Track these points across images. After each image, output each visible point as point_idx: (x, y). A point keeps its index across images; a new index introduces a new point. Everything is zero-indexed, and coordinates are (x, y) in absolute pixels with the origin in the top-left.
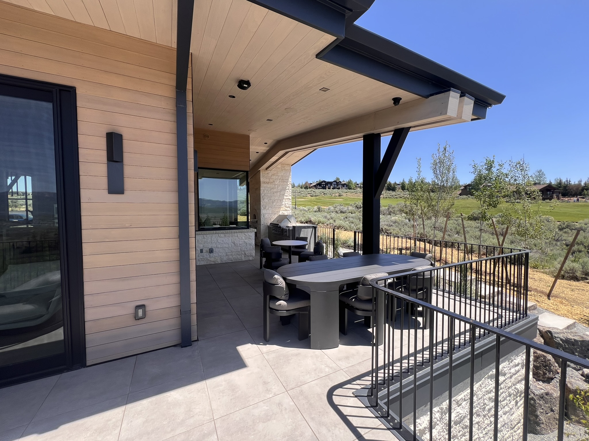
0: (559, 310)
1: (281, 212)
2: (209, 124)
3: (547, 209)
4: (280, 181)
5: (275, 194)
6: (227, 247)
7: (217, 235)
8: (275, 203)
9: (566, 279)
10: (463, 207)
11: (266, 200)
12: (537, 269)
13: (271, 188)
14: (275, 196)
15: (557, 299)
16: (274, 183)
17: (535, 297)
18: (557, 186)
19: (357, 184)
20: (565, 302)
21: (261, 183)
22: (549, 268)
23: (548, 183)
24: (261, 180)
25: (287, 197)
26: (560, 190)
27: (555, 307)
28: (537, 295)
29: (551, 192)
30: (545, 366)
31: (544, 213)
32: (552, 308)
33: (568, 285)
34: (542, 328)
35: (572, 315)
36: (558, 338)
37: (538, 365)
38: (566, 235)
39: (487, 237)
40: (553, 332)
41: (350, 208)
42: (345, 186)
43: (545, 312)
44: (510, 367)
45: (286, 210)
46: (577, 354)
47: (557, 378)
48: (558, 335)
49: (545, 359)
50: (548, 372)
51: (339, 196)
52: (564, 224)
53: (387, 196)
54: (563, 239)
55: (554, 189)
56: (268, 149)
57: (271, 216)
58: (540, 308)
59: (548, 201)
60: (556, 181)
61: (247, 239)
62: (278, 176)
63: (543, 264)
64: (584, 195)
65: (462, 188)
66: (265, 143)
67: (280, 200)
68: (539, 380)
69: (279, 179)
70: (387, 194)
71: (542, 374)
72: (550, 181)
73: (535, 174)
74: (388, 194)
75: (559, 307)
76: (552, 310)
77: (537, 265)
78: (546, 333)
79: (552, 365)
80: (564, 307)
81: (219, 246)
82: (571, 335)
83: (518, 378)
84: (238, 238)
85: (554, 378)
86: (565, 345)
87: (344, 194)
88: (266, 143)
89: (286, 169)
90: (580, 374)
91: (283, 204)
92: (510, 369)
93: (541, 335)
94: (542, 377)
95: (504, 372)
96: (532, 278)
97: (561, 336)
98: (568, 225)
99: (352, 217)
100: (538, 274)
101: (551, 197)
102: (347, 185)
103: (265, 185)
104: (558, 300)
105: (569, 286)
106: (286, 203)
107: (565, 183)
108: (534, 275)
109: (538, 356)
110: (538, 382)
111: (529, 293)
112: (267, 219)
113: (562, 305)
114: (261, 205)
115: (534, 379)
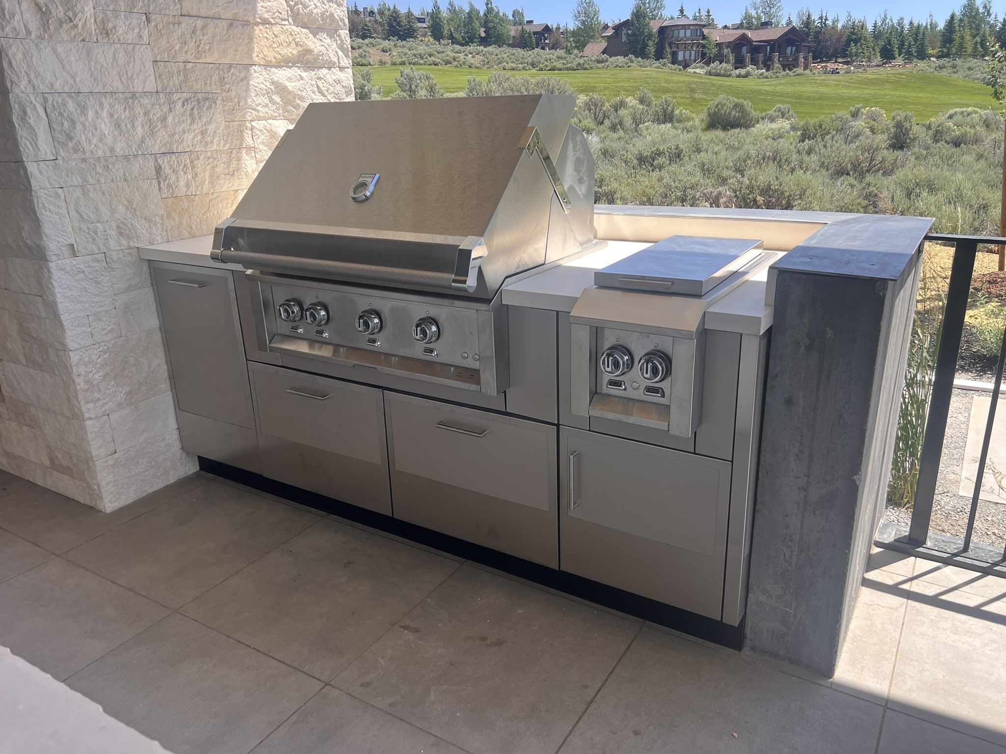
18: (804, 31)
26: (809, 41)
29: (794, 49)
55: (799, 38)
60: (800, 18)
64: (851, 56)
65: (609, 32)
101: (795, 61)
107: (817, 23)
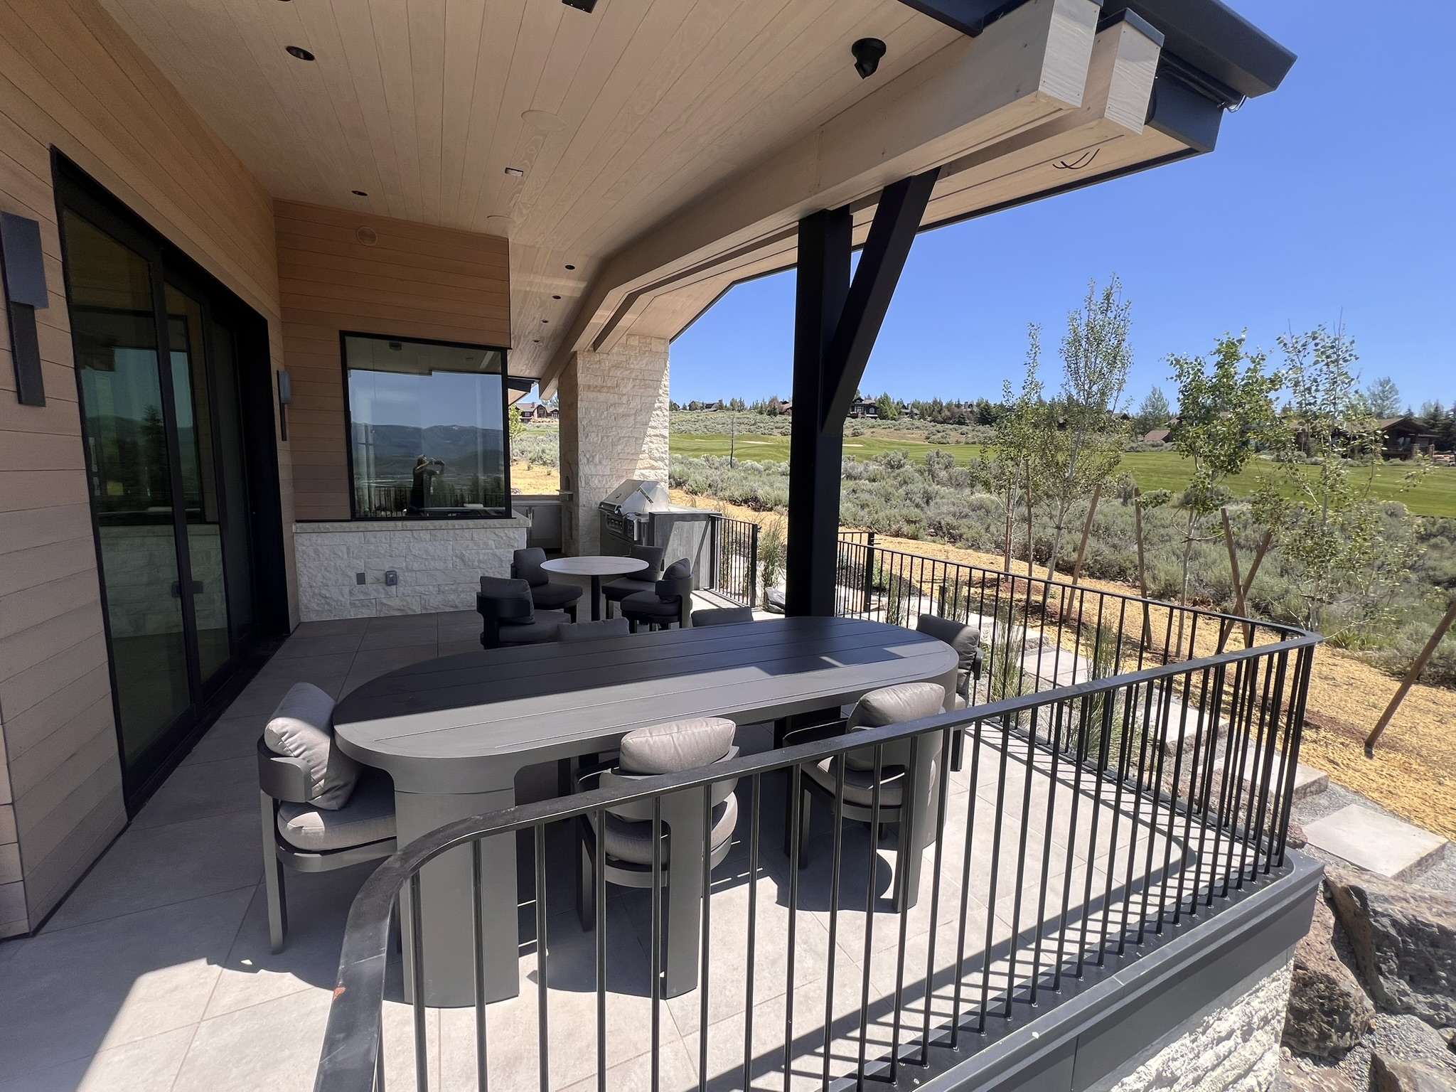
0: (1396, 794)
1: (637, 472)
2: (354, 192)
3: (1397, 484)
4: (634, 386)
5: (621, 421)
6: (438, 568)
7: (408, 534)
8: (620, 447)
9: (1425, 684)
10: (1170, 473)
11: (594, 438)
12: (1343, 647)
13: (609, 404)
14: (621, 428)
15: (1392, 755)
16: (616, 390)
17: (1327, 746)
18: (1427, 423)
19: (904, 407)
20: (1417, 767)
21: (580, 388)
22: (1380, 649)
23: (1402, 414)
24: (579, 380)
25: (657, 432)
26: (1432, 433)
27: (1383, 784)
28: (1335, 742)
29: (1409, 439)
30: (1329, 1013)
31: (1384, 493)
32: (1374, 786)
33: (1428, 703)
34: (1334, 874)
35: (1436, 812)
36: (1383, 915)
37: (1306, 1007)
38: (1436, 554)
39: (1215, 555)
40: (1372, 894)
41: (873, 467)
42: (872, 410)
43: (1352, 801)
44: (1196, 1052)
45: (653, 468)
46: (1443, 974)
47: (1365, 1048)
48: (1386, 905)
49: (1332, 989)
50: (1336, 1032)
51: (854, 435)
52: (1434, 524)
53: (976, 440)
54: (1426, 566)
55: (1418, 429)
56: (582, 285)
57: (609, 484)
58: (1338, 788)
59: (1398, 461)
60: (1425, 409)
61: (501, 548)
62: (632, 370)
63: (1363, 635)
66: (567, 267)
67: (636, 438)
68: (1303, 1055)
69: (633, 379)
70: (976, 433)
71: (1316, 1036)
72: (1409, 410)
73: (1372, 388)
74: (979, 434)
75: (1398, 783)
76: (1376, 795)
77: (1347, 638)
78: (1345, 895)
79: (1352, 1011)
80: (1411, 784)
81: (416, 566)
82: (1430, 909)
83: (1224, 1076)
84: (475, 544)
85: (1356, 1045)
86: (1404, 941)
87: (867, 432)
88: (572, 268)
89: (654, 350)
90: (1445, 1039)
91: (644, 451)
92: (1197, 1056)
93: (1328, 895)
94: (1314, 1045)
95: (1172, 1073)
96: (1326, 678)
97: (1396, 910)
98: (1444, 527)
99: (870, 492)
100: (1347, 663)
101: (1406, 453)
102: (876, 408)
103: (592, 395)
104: (1398, 758)
105: (1432, 705)
106: (653, 446)
107: (1448, 415)
108: (1333, 667)
109: (1310, 978)
110: (1299, 1059)
111: (1306, 733)
112: (597, 490)
113: (1406, 776)
114: (579, 452)
115: (1286, 1049)
